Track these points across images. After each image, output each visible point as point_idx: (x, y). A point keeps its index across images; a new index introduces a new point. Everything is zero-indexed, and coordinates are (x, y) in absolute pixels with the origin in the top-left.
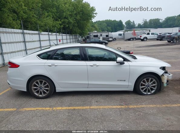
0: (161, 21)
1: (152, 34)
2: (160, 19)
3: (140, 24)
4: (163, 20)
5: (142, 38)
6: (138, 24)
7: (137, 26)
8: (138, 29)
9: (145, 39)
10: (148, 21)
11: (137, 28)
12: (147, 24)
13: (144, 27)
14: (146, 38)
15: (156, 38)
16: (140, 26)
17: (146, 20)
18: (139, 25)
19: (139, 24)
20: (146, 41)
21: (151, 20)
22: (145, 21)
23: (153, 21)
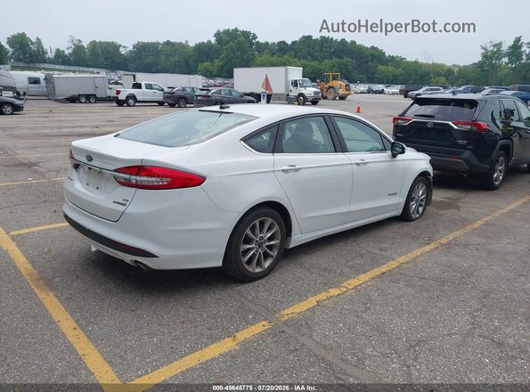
0: (123, 51)
1: (149, 87)
2: (120, 46)
3: (63, 52)
4: (128, 49)
5: (122, 97)
6: (54, 51)
7: (51, 55)
8: (57, 67)
9: (131, 101)
10: (85, 44)
11: (51, 62)
12: (85, 53)
13: (77, 63)
14: (133, 97)
15: (161, 98)
16: (61, 59)
17: (80, 41)
18: (59, 53)
19: (58, 50)
20: (134, 106)
21: (93, 44)
22: (77, 42)
23: (100, 47)
